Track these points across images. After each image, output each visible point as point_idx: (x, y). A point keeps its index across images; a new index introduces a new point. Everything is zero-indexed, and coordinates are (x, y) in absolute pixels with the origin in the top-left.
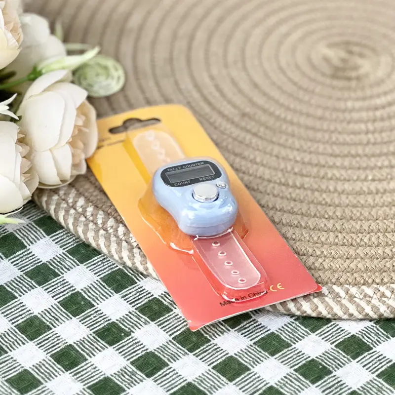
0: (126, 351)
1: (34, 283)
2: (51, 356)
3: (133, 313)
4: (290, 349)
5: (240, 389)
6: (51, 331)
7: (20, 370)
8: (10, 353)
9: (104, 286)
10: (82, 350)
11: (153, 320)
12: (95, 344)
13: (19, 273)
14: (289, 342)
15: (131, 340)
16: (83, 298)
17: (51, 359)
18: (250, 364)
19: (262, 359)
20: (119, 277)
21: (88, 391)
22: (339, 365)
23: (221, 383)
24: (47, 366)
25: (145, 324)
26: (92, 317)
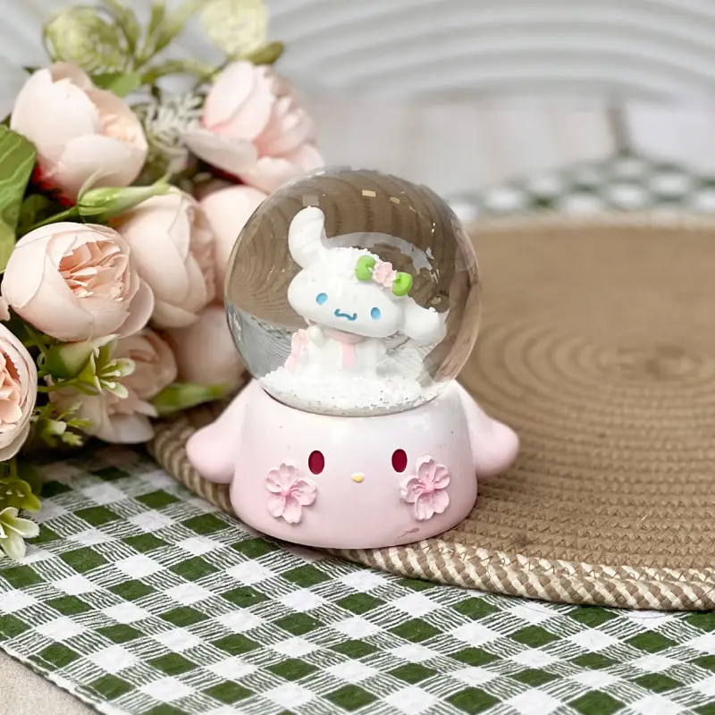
1: (183, 579)
2: (213, 643)
7: (166, 653)
9: (285, 582)
11: (358, 613)
12: (274, 634)
13: (161, 568)
14: (558, 635)
16: (255, 592)
18: (502, 654)
24: (205, 651)
25: (347, 617)
26: (268, 608)
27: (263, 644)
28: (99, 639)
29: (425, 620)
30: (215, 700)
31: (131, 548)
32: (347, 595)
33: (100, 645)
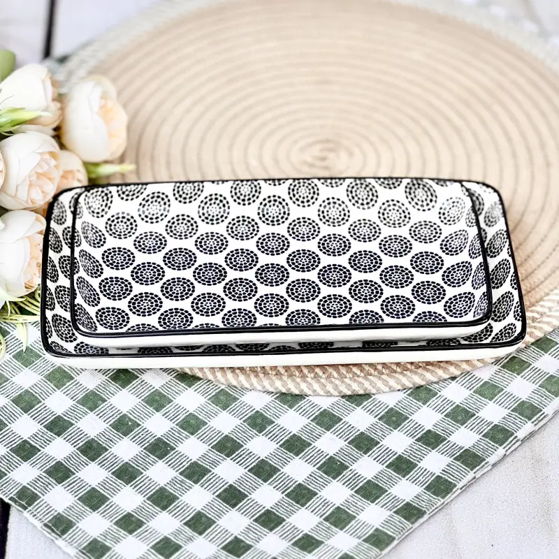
3: (174, 429)
4: (311, 447)
5: (274, 488)
7: (89, 489)
8: (77, 474)
9: (146, 407)
11: (192, 434)
12: (147, 460)
26: (140, 434)
27: (142, 471)
28: (47, 480)
29: (232, 436)
30: (123, 531)
31: (52, 385)
32: (183, 417)
33: (50, 487)
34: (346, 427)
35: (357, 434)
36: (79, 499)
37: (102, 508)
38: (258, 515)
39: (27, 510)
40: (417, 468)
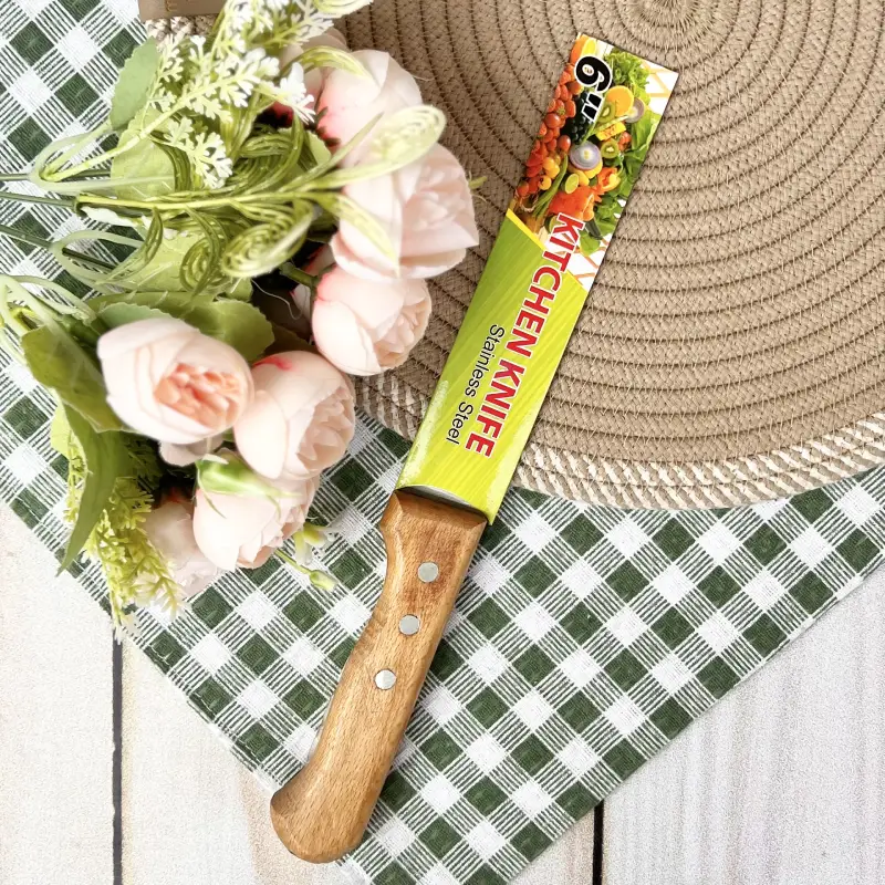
0: (369, 596)
3: (373, 534)
4: (555, 583)
5: (500, 649)
6: (280, 569)
8: (236, 609)
10: (319, 599)
15: (373, 579)
17: (283, 616)
19: (523, 603)
20: (352, 475)
21: (330, 662)
22: (609, 612)
23: (479, 642)
27: (325, 609)
33: (199, 635)
34: (606, 550)
35: (620, 564)
36: (237, 654)
37: (269, 668)
38: (474, 696)
39: (169, 673)
40: (692, 635)
